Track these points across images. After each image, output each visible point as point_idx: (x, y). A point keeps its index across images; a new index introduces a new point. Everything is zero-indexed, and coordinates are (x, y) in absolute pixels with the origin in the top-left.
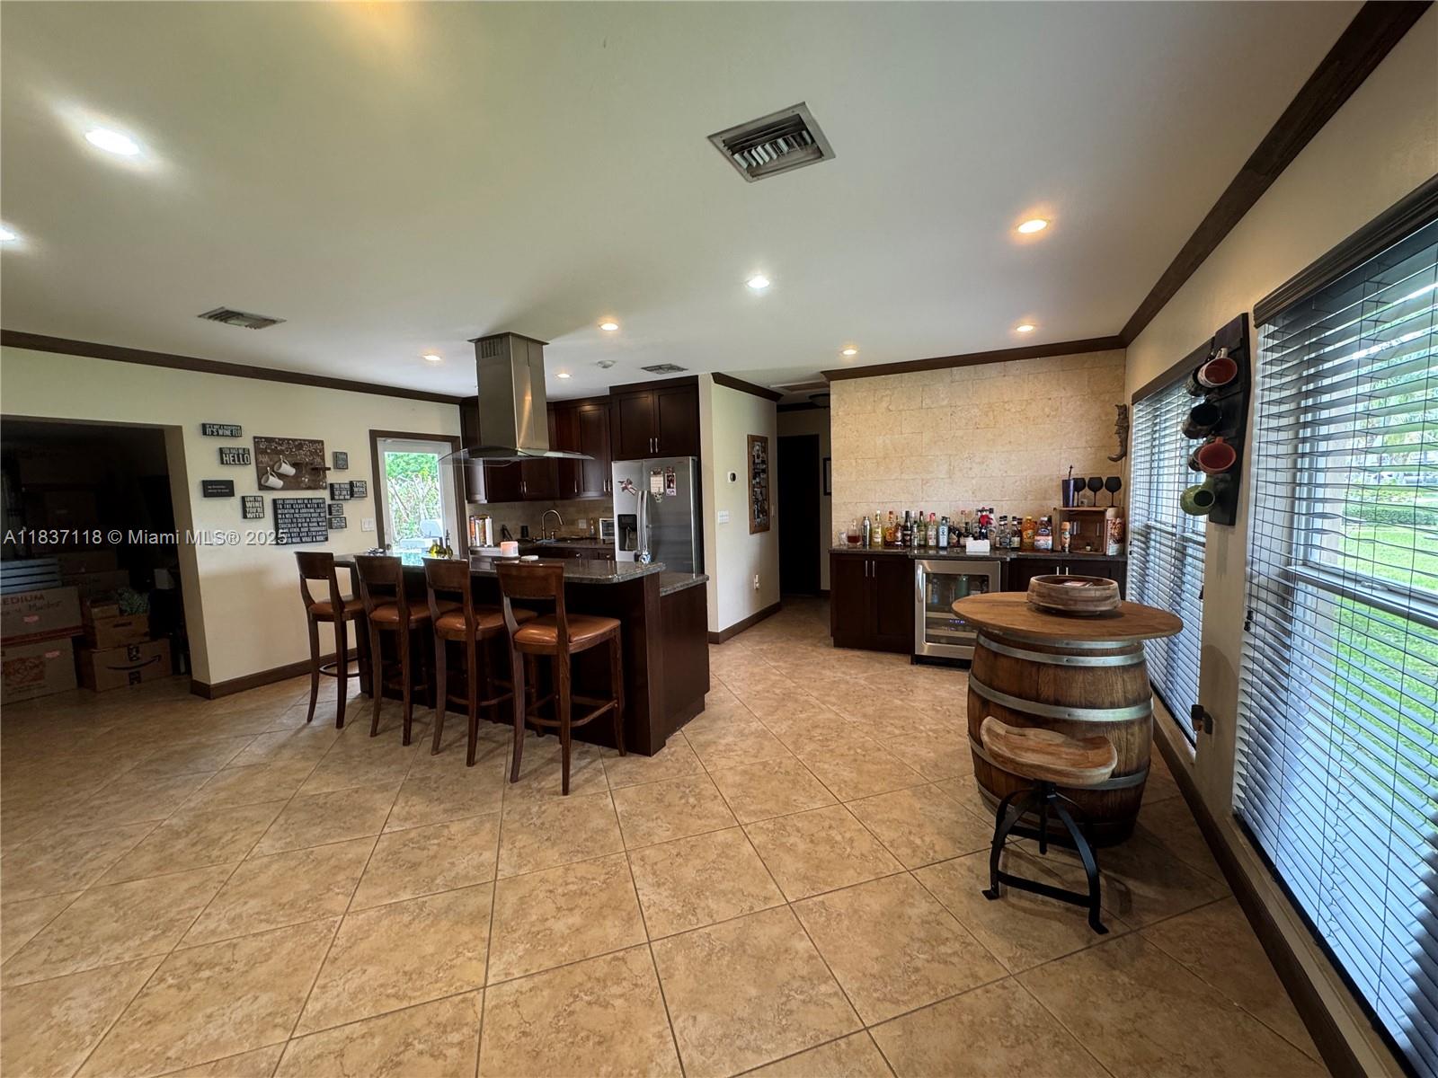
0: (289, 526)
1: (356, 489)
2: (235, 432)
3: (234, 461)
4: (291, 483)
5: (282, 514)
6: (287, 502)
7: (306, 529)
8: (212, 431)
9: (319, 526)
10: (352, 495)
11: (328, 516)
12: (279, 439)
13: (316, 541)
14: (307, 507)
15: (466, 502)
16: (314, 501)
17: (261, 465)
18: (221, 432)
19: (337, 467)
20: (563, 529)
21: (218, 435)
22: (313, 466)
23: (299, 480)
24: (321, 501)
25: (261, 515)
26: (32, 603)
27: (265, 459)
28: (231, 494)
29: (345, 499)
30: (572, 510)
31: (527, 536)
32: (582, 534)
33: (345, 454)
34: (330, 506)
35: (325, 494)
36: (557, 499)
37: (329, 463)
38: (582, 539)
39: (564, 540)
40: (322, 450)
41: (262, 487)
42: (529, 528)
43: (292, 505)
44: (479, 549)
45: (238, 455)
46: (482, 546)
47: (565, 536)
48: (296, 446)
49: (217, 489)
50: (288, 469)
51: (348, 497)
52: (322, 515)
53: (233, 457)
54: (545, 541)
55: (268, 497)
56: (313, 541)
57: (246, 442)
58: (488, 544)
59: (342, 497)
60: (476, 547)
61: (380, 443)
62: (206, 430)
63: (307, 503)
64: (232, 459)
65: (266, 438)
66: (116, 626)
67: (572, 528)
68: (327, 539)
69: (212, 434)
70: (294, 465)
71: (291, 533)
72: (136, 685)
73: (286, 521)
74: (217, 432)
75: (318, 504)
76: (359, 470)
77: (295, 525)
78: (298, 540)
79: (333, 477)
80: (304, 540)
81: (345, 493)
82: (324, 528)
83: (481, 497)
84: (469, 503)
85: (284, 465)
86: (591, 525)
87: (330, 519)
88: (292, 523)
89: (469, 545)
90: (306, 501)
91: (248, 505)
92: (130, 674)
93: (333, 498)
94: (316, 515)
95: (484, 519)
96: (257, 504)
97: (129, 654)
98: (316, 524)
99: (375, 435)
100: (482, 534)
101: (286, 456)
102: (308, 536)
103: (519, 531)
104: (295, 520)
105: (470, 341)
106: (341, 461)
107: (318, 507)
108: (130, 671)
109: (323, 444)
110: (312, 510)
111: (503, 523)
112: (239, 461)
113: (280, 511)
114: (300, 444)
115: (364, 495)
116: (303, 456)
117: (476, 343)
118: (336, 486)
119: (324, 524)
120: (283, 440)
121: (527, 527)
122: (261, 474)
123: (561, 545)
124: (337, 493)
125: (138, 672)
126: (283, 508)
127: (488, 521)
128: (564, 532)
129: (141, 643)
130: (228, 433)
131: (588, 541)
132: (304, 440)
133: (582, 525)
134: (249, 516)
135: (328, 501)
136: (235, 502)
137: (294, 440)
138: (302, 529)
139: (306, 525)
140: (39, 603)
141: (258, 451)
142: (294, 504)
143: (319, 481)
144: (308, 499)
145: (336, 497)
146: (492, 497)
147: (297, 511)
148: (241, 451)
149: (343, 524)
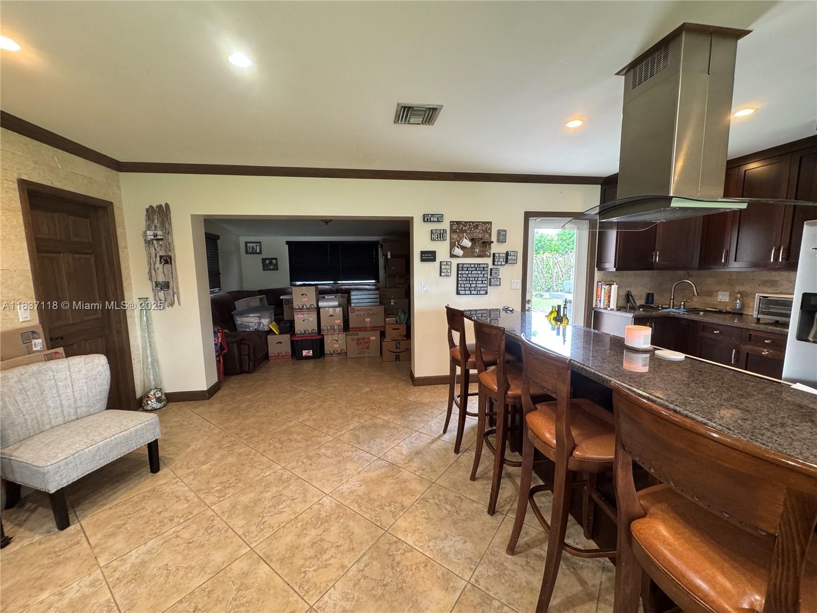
0: (465, 282)
1: (509, 258)
2: (439, 218)
3: (437, 238)
4: (468, 253)
5: (461, 274)
6: (465, 266)
7: (475, 285)
8: (428, 219)
9: (483, 283)
10: (507, 262)
11: (489, 277)
12: (464, 222)
13: (480, 294)
14: (476, 270)
15: (596, 269)
16: (481, 266)
17: (452, 241)
18: (432, 220)
19: (499, 241)
20: (695, 299)
21: (430, 221)
22: (483, 241)
23: (474, 250)
24: (485, 266)
25: (449, 274)
26: (368, 312)
27: (455, 236)
28: (434, 260)
29: (501, 265)
30: (710, 280)
31: (652, 303)
32: (720, 307)
33: (505, 231)
34: (491, 269)
35: (489, 261)
36: (693, 269)
37: (494, 238)
38: (720, 312)
39: (695, 311)
40: (490, 229)
41: (452, 256)
42: (655, 295)
43: (468, 268)
44: (602, 311)
45: (440, 234)
46: (606, 309)
47: (698, 307)
48: (474, 227)
49: (428, 256)
50: (467, 243)
51: (504, 263)
52: (485, 276)
53: (437, 235)
54: (674, 310)
55: (455, 262)
56: (478, 294)
57: (445, 226)
58: (611, 307)
59: (499, 263)
60: (600, 308)
61: (532, 221)
62: (427, 219)
63: (477, 267)
64: (436, 236)
65: (457, 222)
66: (393, 329)
67: (708, 300)
68: (486, 293)
69: (428, 221)
70: (472, 240)
71: (465, 288)
72: (398, 362)
73: (463, 279)
74: (430, 219)
75: (483, 268)
76: (514, 243)
77: (468, 282)
78: (469, 292)
79: (496, 248)
80: (472, 293)
81: (502, 260)
82: (485, 285)
83: (610, 265)
84: (598, 270)
85: (465, 240)
86: (736, 299)
87: (490, 279)
88: (466, 280)
89: (594, 306)
90: (476, 266)
91: (443, 267)
92: (396, 356)
93: (494, 264)
94: (482, 275)
95: (611, 285)
96: (448, 267)
97: (396, 345)
98: (480, 282)
99: (528, 215)
100: (606, 298)
101: (467, 234)
102: (475, 290)
103: (644, 296)
104: (468, 279)
105: (618, 74)
106: (502, 236)
107: (483, 270)
108: (396, 354)
109: (491, 224)
110: (479, 272)
111: (628, 289)
112: (440, 238)
113: (460, 272)
114: (476, 225)
115: (515, 262)
116: (478, 234)
117: (625, 74)
118: (497, 255)
119: (486, 282)
120: (466, 222)
121: (653, 294)
122: (452, 246)
123: (693, 317)
124: (496, 260)
125: (399, 355)
126: (462, 270)
127: (614, 288)
128: (696, 302)
129: (402, 340)
130: (436, 219)
131: (728, 316)
132: (480, 222)
133: (723, 297)
134: (443, 274)
135: (491, 266)
136: (436, 264)
137: (473, 222)
138: (472, 285)
139: (474, 282)
140: (371, 312)
141: (453, 231)
142: (469, 268)
143: (486, 251)
144: (478, 264)
145: (496, 263)
146: (622, 265)
147: (470, 272)
148: (442, 232)
149: (499, 283)
